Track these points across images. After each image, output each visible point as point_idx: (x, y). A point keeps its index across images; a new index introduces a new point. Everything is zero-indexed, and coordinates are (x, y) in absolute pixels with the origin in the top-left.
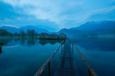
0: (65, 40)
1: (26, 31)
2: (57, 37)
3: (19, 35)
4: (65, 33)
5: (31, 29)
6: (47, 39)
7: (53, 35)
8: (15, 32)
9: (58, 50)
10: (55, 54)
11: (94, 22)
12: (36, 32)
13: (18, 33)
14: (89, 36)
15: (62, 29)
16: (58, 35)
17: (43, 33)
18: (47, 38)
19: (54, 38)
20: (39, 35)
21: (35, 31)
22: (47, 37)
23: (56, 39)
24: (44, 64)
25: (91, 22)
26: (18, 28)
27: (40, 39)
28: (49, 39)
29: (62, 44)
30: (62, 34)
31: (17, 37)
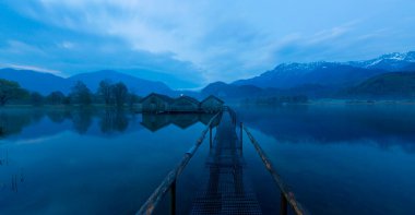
0: (221, 114)
1: (94, 89)
2: (196, 106)
3: (67, 101)
4: (220, 95)
5: (115, 81)
6: (166, 113)
7: (187, 99)
8: (55, 90)
9: (200, 143)
10: (190, 155)
11: (297, 64)
12: (130, 92)
13: (66, 95)
14: (284, 104)
15: (211, 85)
16: (200, 100)
17: (153, 94)
18: (166, 109)
19: (187, 108)
20: (142, 100)
21: (128, 87)
22: (167, 106)
23: (195, 112)
24: (157, 190)
25: (289, 66)
26: (65, 77)
27: (146, 112)
28: (173, 113)
29: (211, 127)
30: (212, 97)
31: (63, 106)
